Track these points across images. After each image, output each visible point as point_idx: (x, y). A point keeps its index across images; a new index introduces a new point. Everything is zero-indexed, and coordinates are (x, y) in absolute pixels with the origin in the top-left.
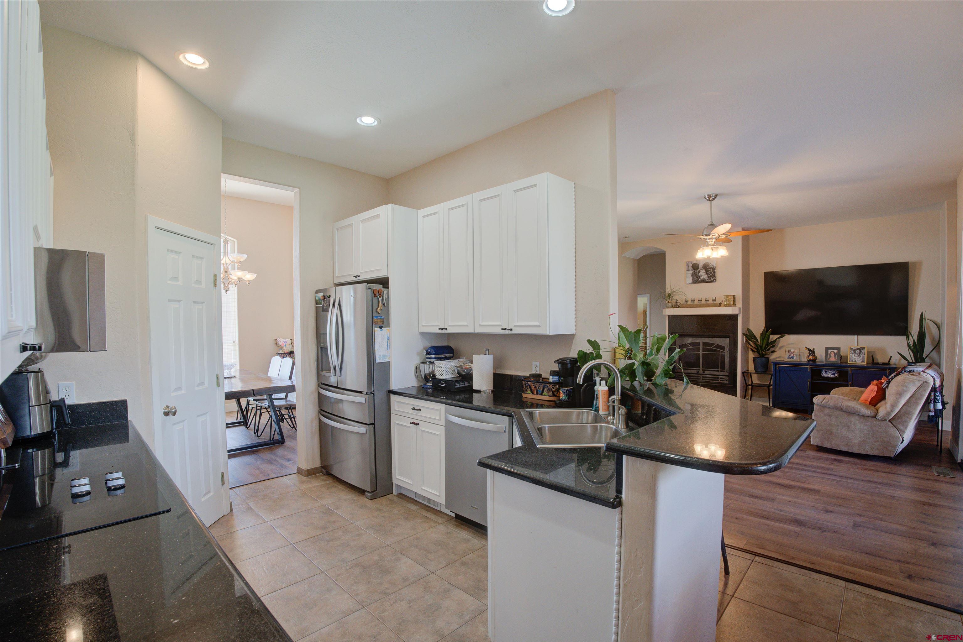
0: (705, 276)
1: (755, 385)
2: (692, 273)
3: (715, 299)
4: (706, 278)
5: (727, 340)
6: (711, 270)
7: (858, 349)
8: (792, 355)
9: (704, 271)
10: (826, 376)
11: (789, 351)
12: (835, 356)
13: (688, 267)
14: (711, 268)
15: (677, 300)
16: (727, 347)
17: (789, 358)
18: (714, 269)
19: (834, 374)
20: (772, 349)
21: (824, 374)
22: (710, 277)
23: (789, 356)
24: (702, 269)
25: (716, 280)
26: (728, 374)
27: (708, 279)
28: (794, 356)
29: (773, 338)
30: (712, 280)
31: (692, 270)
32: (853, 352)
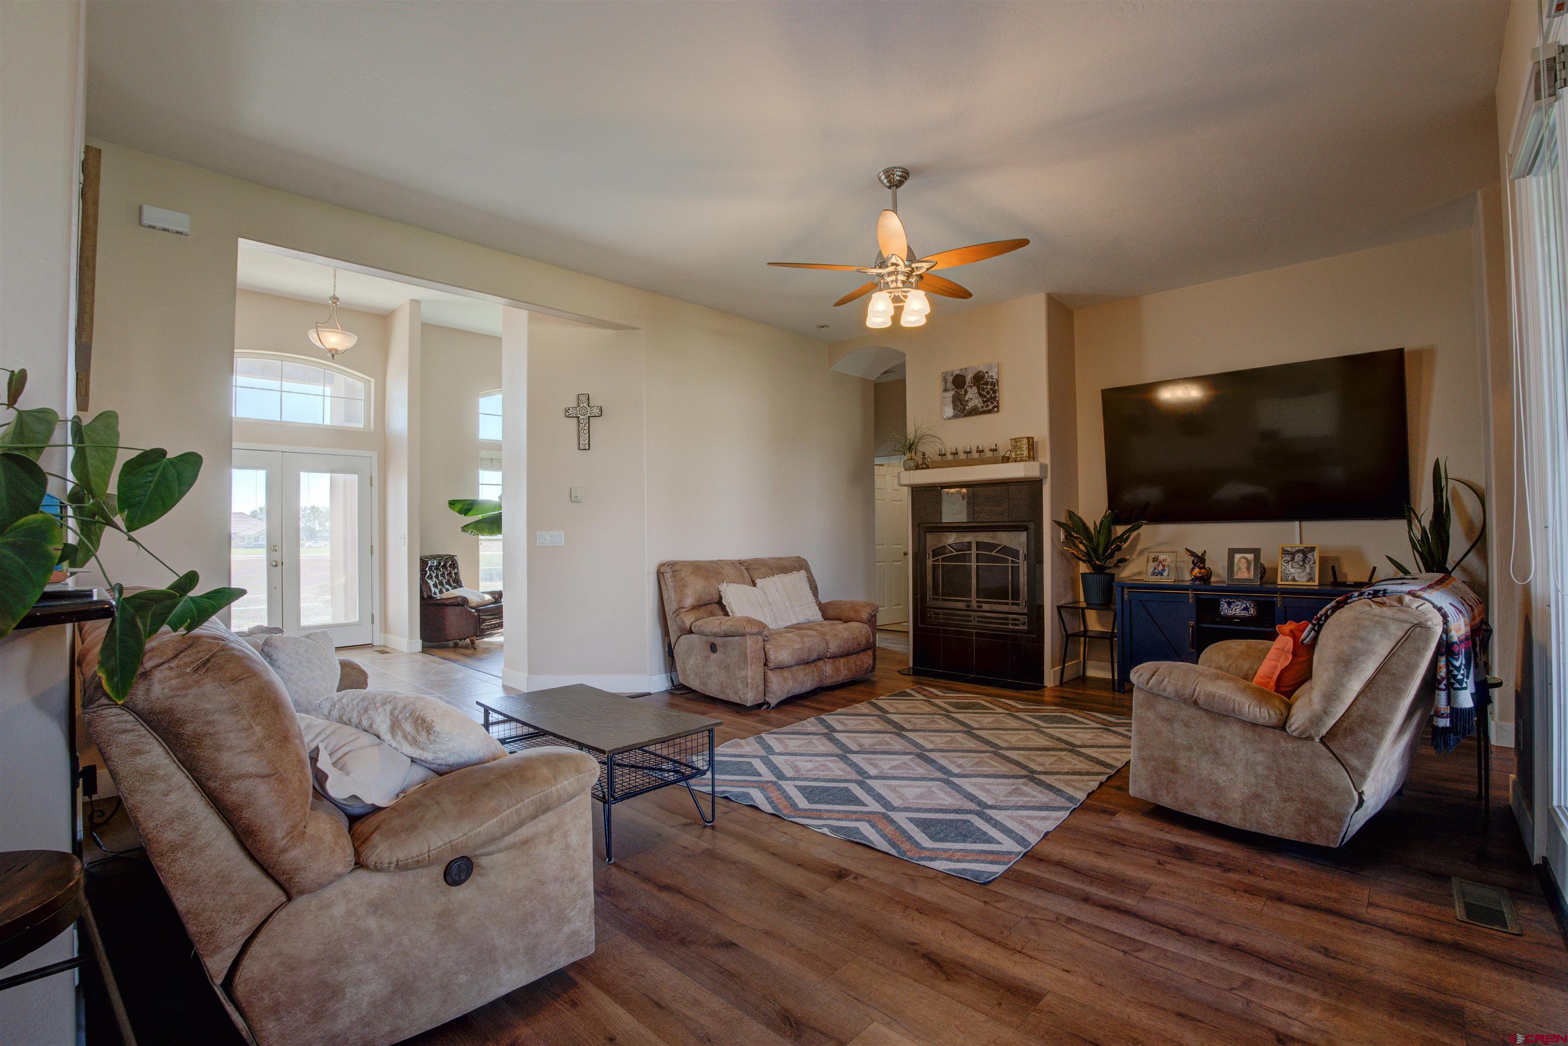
0: (977, 401)
1: (1093, 635)
2: (953, 395)
3: (994, 447)
4: (979, 405)
5: (1023, 536)
6: (989, 387)
7: (1299, 551)
8: (1161, 568)
9: (975, 390)
10: (1230, 613)
11: (1155, 560)
12: (1248, 569)
13: (946, 383)
14: (987, 383)
15: (924, 454)
16: (1022, 552)
17: (1153, 574)
18: (993, 384)
19: (1246, 609)
20: (1118, 556)
21: (1225, 610)
22: (987, 401)
23: (1155, 569)
24: (971, 387)
25: (997, 407)
26: (1026, 611)
27: (982, 407)
28: (1164, 570)
29: (1120, 530)
30: (991, 407)
31: (953, 389)
32: (1289, 559)
